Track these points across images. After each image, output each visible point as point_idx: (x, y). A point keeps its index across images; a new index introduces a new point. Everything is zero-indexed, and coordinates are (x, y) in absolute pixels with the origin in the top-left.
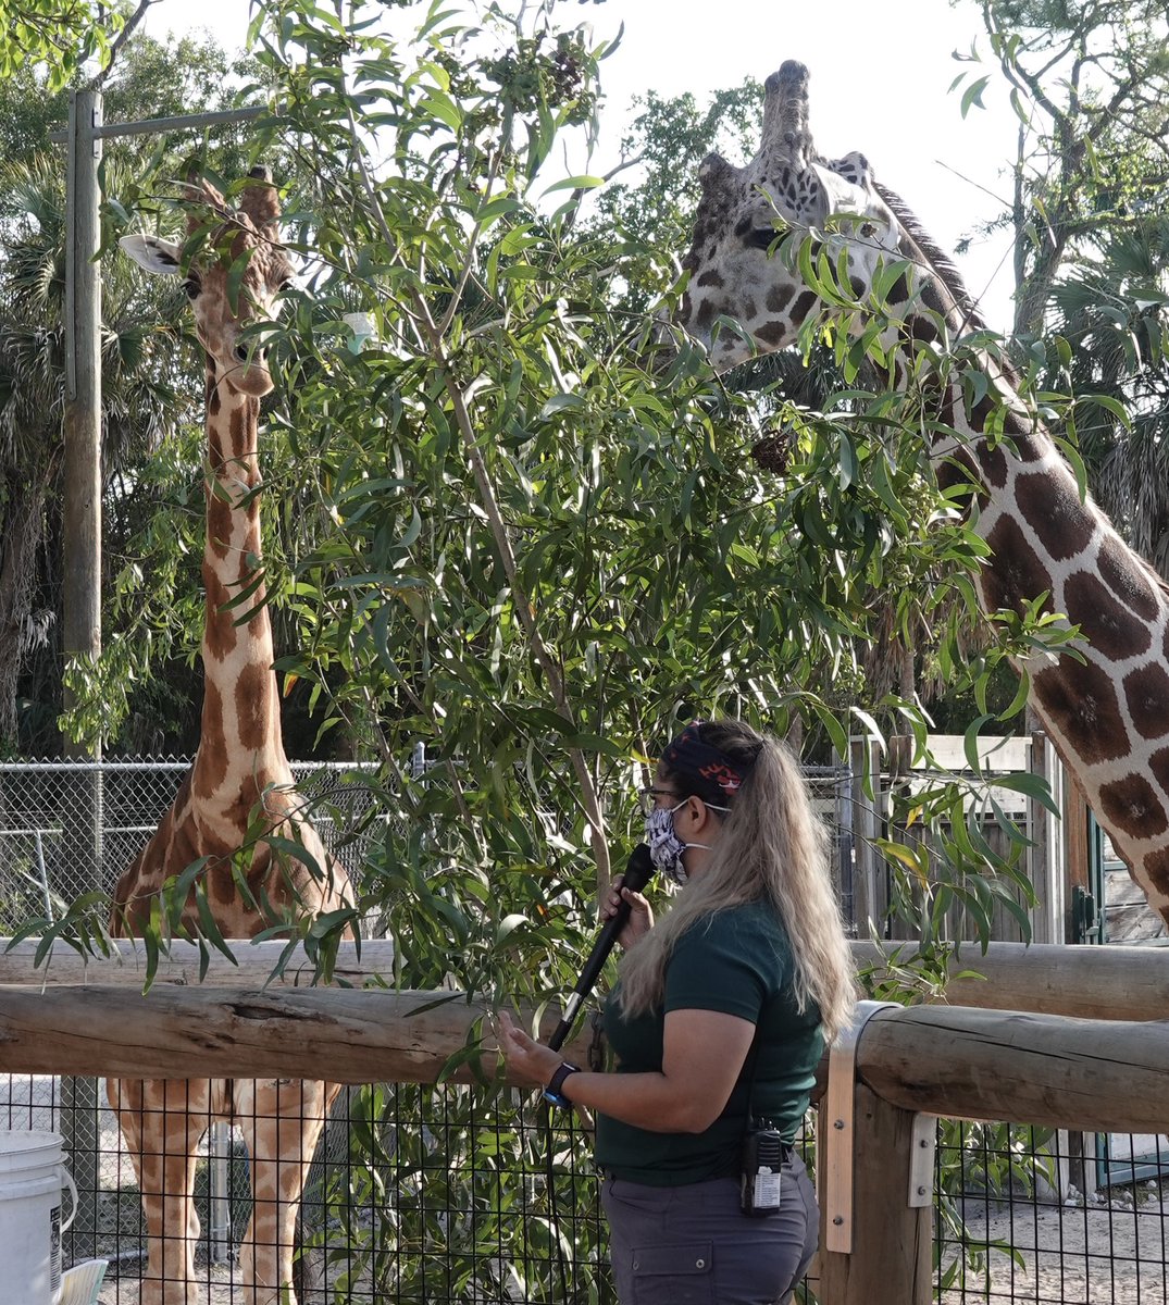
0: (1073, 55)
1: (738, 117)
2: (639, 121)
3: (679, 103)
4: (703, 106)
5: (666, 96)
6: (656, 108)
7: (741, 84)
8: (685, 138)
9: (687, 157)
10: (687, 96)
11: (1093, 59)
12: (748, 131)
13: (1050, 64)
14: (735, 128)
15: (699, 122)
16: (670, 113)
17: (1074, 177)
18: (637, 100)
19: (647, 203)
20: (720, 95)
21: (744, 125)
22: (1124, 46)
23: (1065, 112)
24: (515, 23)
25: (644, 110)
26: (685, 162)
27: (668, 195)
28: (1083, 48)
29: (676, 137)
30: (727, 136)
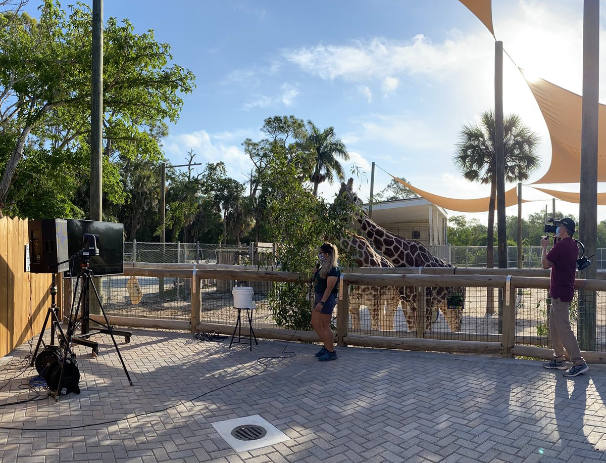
9: (213, 171)
29: (212, 168)
30: (218, 169)
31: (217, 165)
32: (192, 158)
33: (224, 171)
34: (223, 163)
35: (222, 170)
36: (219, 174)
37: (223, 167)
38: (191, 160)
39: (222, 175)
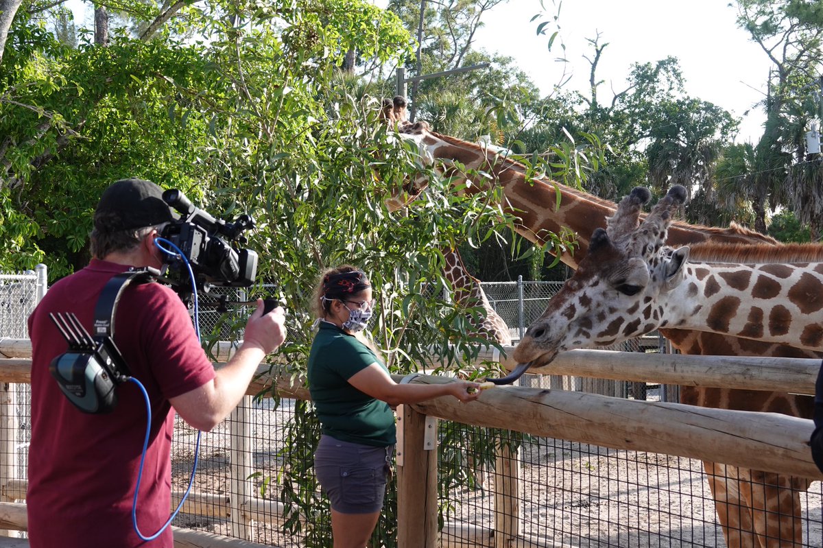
0: (784, 42)
1: (666, 69)
2: (633, 72)
3: (646, 66)
4: (654, 66)
5: (642, 64)
6: (638, 67)
7: (667, 58)
8: (647, 77)
9: (648, 83)
10: (649, 63)
11: (790, 43)
12: (669, 73)
13: (775, 46)
14: (665, 73)
15: (653, 71)
16: (643, 69)
17: (783, 84)
18: (632, 65)
19: (635, 99)
20: (659, 62)
21: (668, 72)
22: (800, 38)
23: (781, 62)
24: (596, 43)
25: (634, 68)
26: (648, 85)
27: (642, 96)
28: (787, 40)
29: (645, 77)
30: (662, 76)
31: (658, 67)
32: (598, 52)
33: (680, 81)
34: (674, 61)
35: (673, 78)
36: (665, 90)
37: (674, 70)
38: (597, 59)
39: (672, 93)
